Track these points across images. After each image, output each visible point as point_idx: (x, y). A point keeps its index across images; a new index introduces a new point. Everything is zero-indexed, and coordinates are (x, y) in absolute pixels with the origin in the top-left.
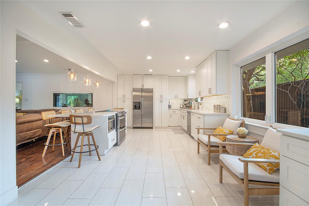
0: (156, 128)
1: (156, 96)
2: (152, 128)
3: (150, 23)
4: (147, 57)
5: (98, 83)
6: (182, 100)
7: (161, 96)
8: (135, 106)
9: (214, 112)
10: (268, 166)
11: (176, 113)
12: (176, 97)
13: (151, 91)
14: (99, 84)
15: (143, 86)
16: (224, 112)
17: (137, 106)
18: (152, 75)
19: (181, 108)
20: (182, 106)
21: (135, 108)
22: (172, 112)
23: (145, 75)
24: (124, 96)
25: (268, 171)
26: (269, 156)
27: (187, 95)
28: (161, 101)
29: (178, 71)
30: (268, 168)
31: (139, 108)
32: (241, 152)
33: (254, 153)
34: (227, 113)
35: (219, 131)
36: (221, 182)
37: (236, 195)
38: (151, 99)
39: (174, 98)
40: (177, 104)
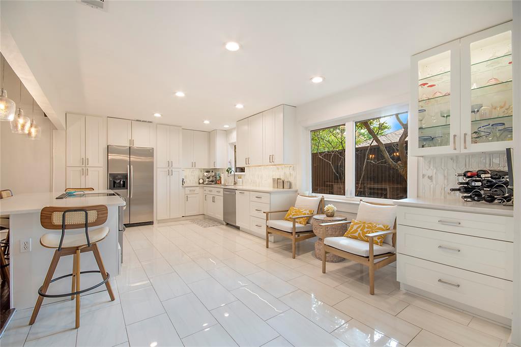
0: (159, 221)
1: (160, 161)
2: (151, 223)
3: (240, 46)
4: (175, 93)
5: (35, 127)
6: (201, 171)
7: (170, 164)
8: (114, 183)
9: (274, 187)
10: (378, 239)
11: (196, 192)
12: (194, 165)
13: (150, 153)
14: (37, 131)
15: (132, 141)
16: (289, 187)
17: (118, 183)
18: (151, 122)
19: (199, 183)
20: (201, 181)
21: (114, 186)
22: (188, 192)
23: (137, 120)
24: (85, 161)
25: (379, 244)
26: (377, 229)
27: (215, 162)
28: (170, 173)
29: (207, 122)
30: (379, 241)
31: (124, 186)
32: (336, 232)
33: (359, 230)
34: (294, 189)
35: (295, 212)
36: (324, 272)
37: (347, 280)
38: (149, 168)
39: (190, 167)
40: (192, 177)
